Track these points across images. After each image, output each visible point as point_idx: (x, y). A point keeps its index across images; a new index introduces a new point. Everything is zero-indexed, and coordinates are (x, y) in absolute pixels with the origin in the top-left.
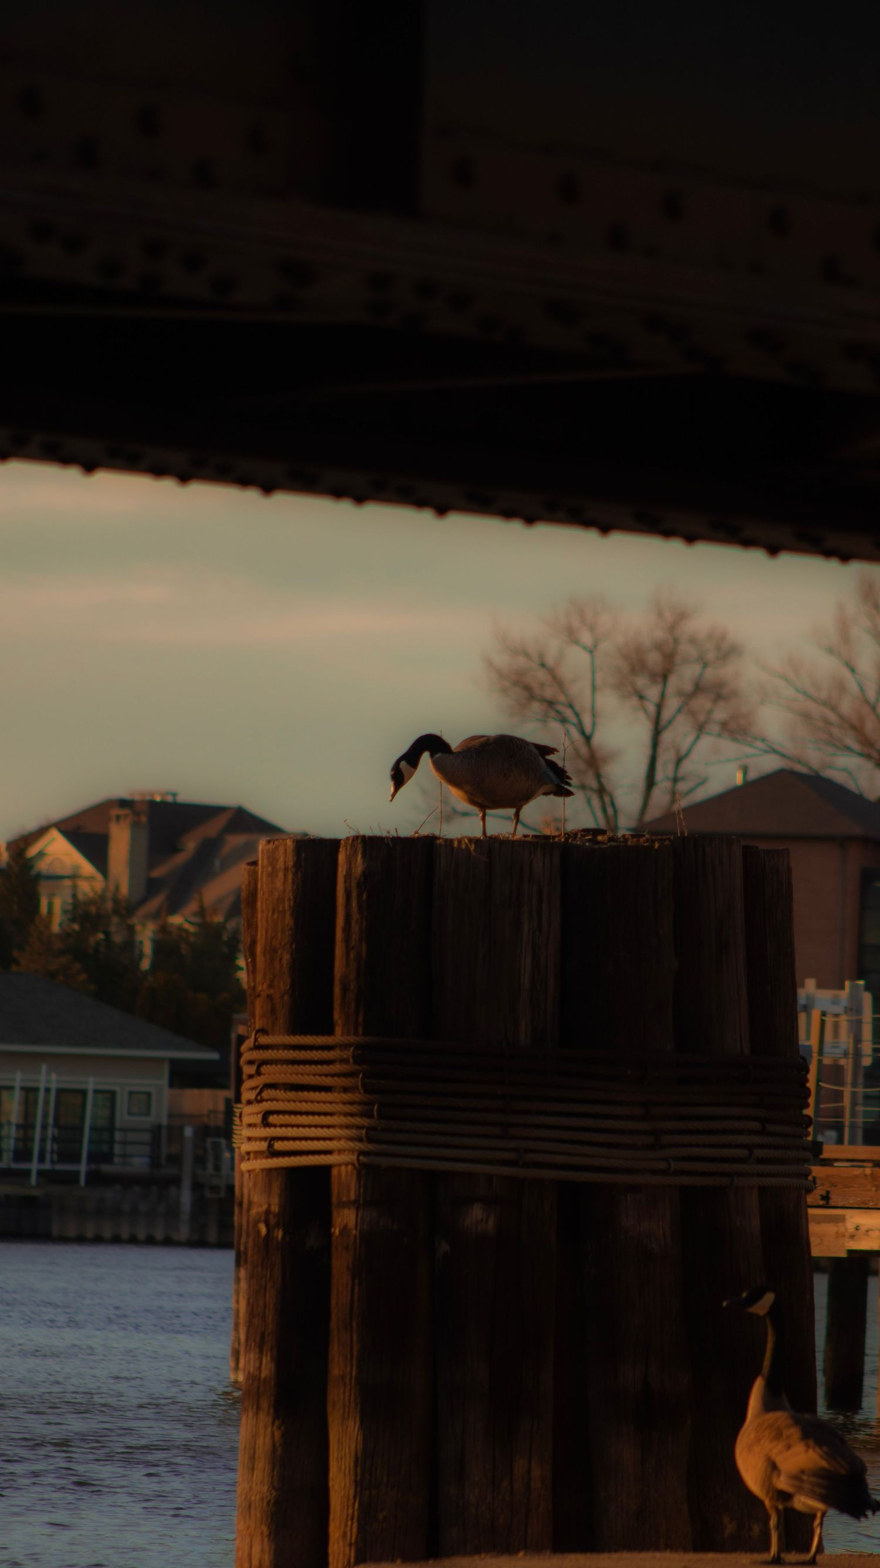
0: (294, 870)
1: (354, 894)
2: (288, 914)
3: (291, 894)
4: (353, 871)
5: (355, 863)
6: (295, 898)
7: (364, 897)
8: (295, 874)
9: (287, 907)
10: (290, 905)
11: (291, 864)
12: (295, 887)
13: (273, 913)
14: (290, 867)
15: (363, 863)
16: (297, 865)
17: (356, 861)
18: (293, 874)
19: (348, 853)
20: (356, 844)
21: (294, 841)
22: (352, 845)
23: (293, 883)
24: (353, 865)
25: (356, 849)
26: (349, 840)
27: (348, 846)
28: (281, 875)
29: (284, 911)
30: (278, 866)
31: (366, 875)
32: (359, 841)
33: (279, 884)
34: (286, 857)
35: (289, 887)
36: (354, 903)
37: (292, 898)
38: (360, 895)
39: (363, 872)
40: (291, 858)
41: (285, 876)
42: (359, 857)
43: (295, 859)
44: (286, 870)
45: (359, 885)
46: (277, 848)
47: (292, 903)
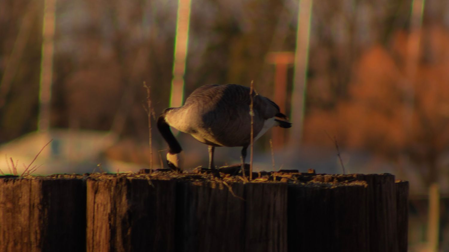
0: (40, 207)
1: (119, 231)
2: (34, 246)
3: (37, 228)
4: (118, 210)
5: (120, 203)
6: (42, 232)
7: (129, 233)
8: (42, 211)
9: (33, 238)
10: (36, 238)
11: (37, 201)
12: (42, 222)
13: (15, 244)
14: (36, 205)
15: (128, 203)
16: (43, 203)
17: (121, 200)
18: (40, 210)
19: (112, 193)
20: (120, 186)
21: (40, 181)
22: (116, 187)
23: (40, 218)
24: (118, 205)
25: (121, 191)
26: (112, 182)
27: (113, 188)
28: (25, 211)
29: (29, 243)
30: (20, 203)
31: (130, 213)
32: (123, 183)
33: (23, 218)
34: (30, 195)
35: (35, 222)
36: (119, 239)
37: (38, 232)
38: (124, 232)
39: (128, 212)
40: (36, 196)
41: (31, 213)
42: (124, 198)
43: (42, 197)
44: (31, 207)
45: (124, 222)
46: (19, 187)
47: (39, 236)
